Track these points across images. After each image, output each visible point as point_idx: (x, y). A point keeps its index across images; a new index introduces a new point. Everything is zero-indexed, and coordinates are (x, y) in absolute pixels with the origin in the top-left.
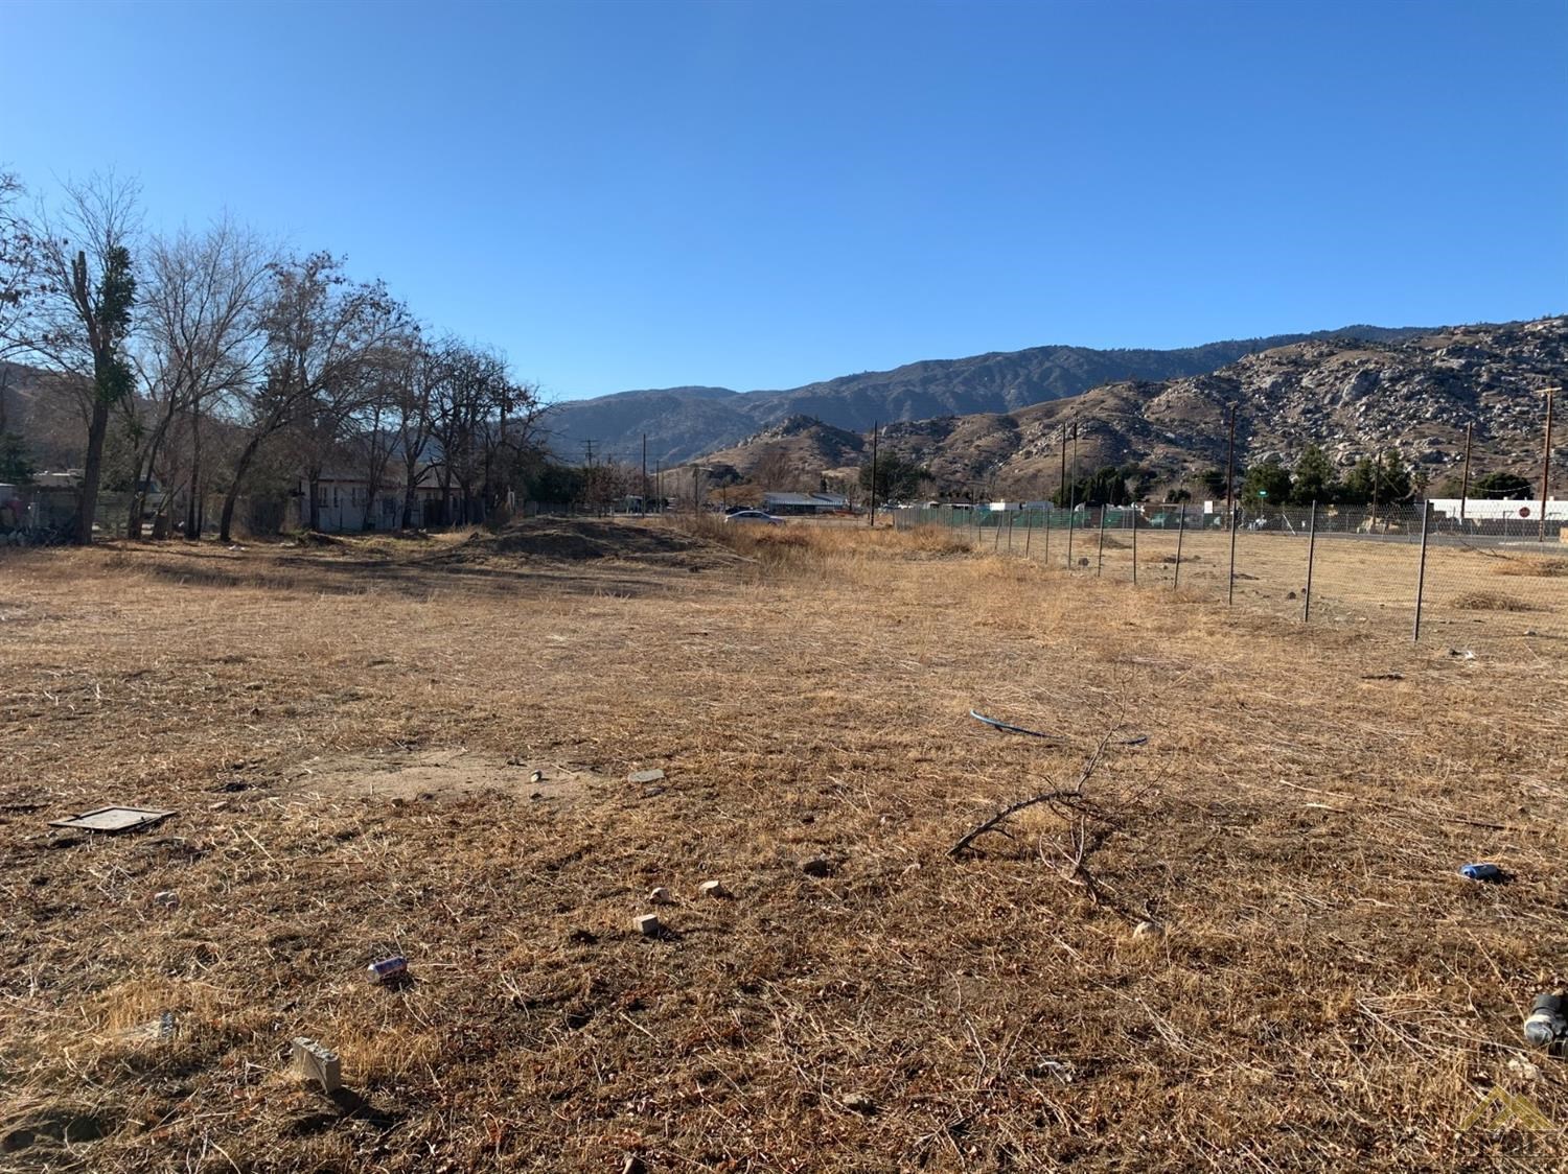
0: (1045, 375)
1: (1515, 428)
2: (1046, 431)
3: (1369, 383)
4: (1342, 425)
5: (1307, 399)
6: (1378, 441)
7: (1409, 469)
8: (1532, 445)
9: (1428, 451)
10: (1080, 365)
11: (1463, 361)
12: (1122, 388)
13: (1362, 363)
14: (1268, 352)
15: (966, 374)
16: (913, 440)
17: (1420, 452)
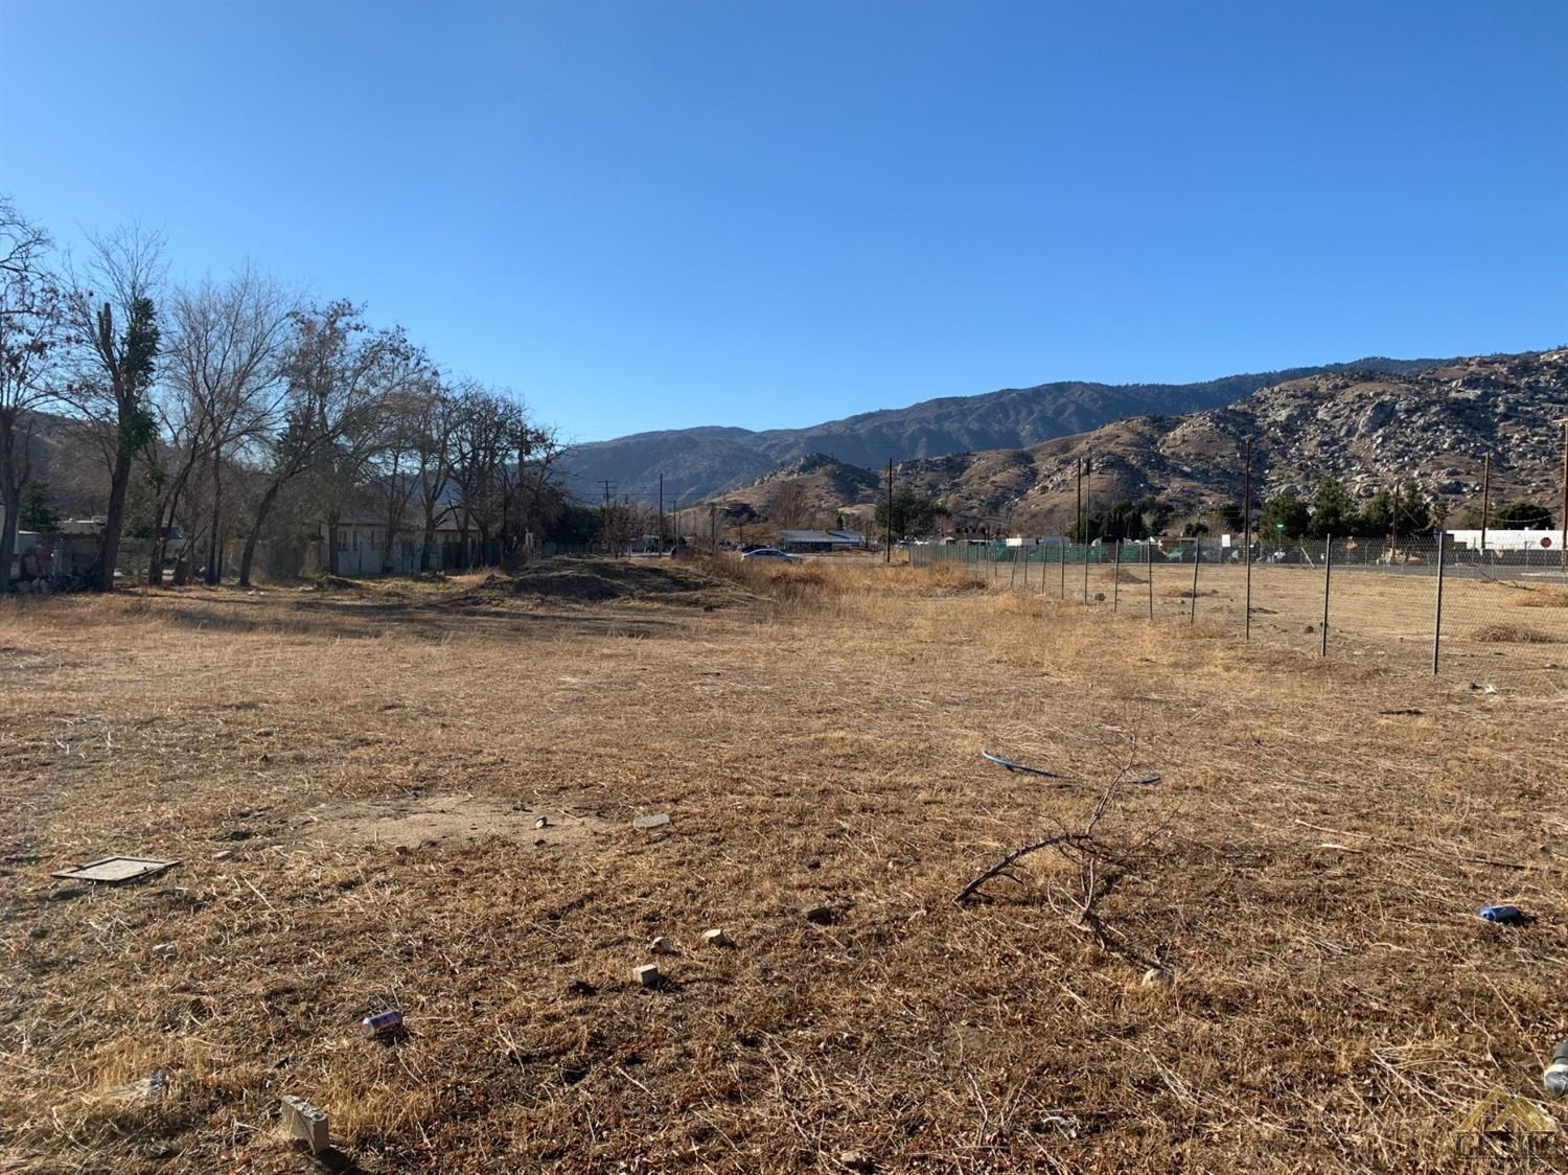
0: (1059, 411)
1: (1534, 458)
2: (1062, 466)
3: (1384, 415)
4: (1359, 458)
5: (1323, 432)
6: (1396, 472)
7: (1428, 500)
8: (1552, 475)
9: (1447, 482)
10: (1095, 401)
11: (1479, 392)
12: (1137, 423)
13: (1377, 395)
14: (1283, 385)
15: (981, 411)
16: (929, 477)
17: (1439, 483)
